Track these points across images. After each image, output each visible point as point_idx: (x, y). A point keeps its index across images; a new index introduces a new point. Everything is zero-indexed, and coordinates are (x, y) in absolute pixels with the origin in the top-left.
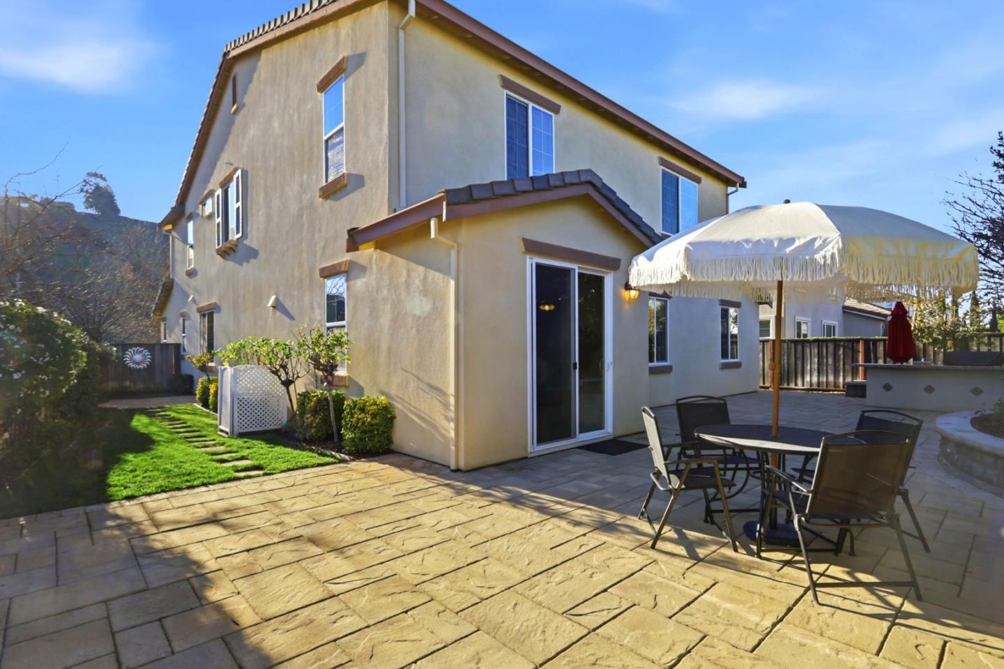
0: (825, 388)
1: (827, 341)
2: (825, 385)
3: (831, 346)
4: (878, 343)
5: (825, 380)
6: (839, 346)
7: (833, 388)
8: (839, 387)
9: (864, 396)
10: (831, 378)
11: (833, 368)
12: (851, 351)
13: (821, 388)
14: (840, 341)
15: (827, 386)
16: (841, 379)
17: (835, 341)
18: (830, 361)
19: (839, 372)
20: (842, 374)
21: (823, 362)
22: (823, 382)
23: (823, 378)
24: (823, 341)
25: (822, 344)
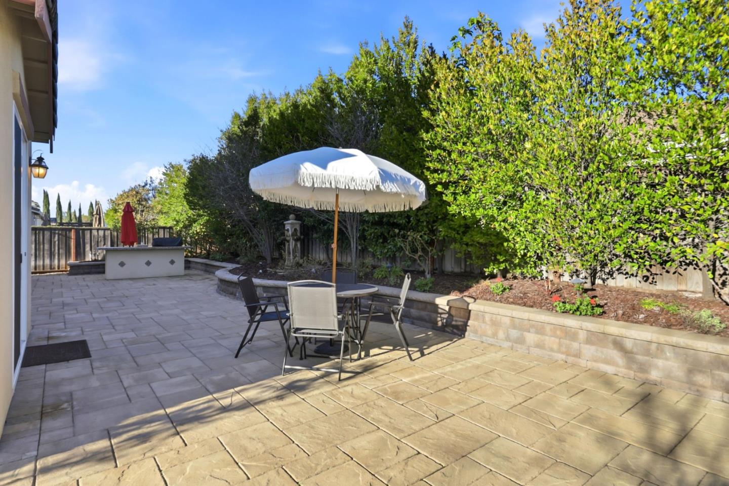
0: (42, 270)
1: (43, 230)
2: (42, 268)
3: (47, 234)
4: (86, 232)
5: (41, 263)
6: (55, 234)
7: (49, 270)
8: (54, 268)
9: (104, 272)
10: (47, 262)
11: (49, 253)
12: (64, 238)
13: (38, 270)
14: (55, 229)
15: (43, 269)
16: (56, 262)
17: (51, 229)
18: (47, 246)
19: (54, 256)
20: (57, 257)
21: (39, 248)
22: (39, 266)
23: (39, 261)
24: (40, 229)
25: (39, 233)
